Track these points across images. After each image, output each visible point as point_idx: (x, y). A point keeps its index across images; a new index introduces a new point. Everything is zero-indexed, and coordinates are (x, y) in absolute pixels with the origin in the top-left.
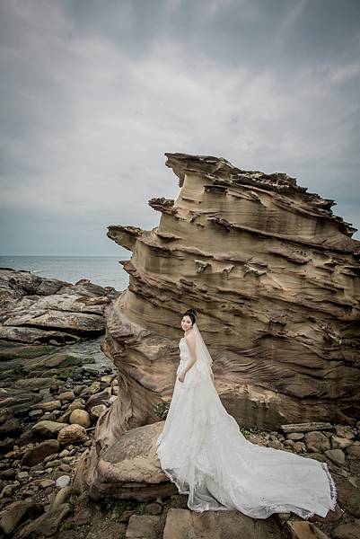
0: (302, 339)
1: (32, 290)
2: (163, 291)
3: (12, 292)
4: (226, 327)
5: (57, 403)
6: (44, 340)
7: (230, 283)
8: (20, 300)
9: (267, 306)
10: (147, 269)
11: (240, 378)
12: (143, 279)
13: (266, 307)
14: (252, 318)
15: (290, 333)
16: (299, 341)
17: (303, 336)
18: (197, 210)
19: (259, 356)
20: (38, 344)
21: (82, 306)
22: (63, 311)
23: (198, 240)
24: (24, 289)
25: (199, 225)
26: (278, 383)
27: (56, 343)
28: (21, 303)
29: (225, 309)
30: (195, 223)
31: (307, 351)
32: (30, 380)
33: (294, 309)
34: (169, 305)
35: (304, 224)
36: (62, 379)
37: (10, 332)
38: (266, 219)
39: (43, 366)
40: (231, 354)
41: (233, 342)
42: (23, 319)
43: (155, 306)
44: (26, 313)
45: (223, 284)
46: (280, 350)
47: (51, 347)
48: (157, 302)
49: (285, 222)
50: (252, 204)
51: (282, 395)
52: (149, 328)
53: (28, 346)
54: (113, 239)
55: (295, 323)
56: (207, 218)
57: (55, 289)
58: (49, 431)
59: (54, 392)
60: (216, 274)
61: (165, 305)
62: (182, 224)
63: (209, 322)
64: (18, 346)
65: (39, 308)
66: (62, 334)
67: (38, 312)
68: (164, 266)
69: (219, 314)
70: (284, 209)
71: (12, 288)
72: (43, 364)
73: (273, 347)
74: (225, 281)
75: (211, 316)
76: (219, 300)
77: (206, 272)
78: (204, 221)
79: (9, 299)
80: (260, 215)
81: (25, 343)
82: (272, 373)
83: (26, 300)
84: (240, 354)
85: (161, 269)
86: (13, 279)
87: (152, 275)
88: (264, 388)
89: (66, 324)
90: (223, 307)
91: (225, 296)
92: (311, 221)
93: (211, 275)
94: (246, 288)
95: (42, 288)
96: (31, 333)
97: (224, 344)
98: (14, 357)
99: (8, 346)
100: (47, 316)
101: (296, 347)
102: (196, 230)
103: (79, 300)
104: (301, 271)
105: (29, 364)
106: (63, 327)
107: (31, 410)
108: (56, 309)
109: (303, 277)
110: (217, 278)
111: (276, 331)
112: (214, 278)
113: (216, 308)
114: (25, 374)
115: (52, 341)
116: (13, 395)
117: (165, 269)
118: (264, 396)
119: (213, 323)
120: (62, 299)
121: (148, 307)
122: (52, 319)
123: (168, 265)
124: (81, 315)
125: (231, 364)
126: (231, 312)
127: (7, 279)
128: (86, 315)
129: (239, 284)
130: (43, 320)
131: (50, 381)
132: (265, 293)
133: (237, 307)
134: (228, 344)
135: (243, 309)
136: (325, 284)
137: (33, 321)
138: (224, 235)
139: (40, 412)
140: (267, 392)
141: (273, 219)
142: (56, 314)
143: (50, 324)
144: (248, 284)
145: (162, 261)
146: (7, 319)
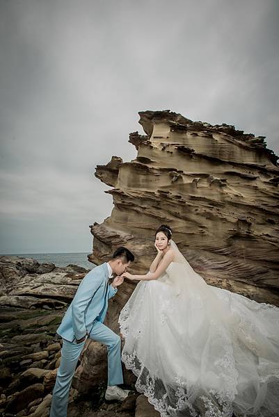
0: (267, 238)
1: (33, 270)
2: (143, 200)
3: (18, 271)
4: (201, 229)
5: (45, 353)
6: (39, 306)
7: (199, 190)
8: (23, 277)
9: (232, 209)
10: (129, 186)
11: (220, 274)
12: (125, 194)
13: (231, 211)
14: (222, 219)
15: (256, 233)
16: (264, 239)
17: (267, 235)
18: (166, 142)
19: (232, 255)
20: (33, 309)
21: (69, 280)
22: (54, 284)
23: (169, 163)
24: (27, 270)
25: (168, 152)
26: (255, 279)
27: (48, 308)
28: (24, 279)
29: (198, 212)
30: (166, 150)
31: (274, 248)
32: (24, 336)
33: (256, 212)
34: (150, 212)
35: (246, 155)
36: (51, 335)
37: (13, 300)
38: (219, 149)
39: (36, 325)
40: (208, 254)
41: (208, 242)
42: (24, 290)
43: (137, 212)
44: (26, 286)
45: (193, 192)
46: (250, 249)
47: (43, 310)
48: (139, 209)
49: (233, 152)
50: (206, 139)
51: (262, 290)
52: (132, 233)
53: (26, 311)
54: (99, 178)
55: (258, 224)
56: (174, 147)
57: (49, 270)
58: (36, 378)
59: (43, 346)
60: (187, 184)
61: (146, 211)
62: (155, 151)
63: (185, 225)
64: (18, 310)
65: (37, 282)
66: (53, 301)
67: (36, 285)
68: (143, 181)
69: (193, 217)
70: (231, 142)
71: (18, 269)
72: (36, 323)
73: (243, 247)
74: (196, 189)
75: (186, 219)
76: (192, 205)
77: (179, 182)
78: (172, 149)
79: (15, 276)
80: (213, 147)
81: (24, 308)
82: (248, 270)
83: (28, 277)
84: (216, 253)
85: (141, 183)
86: (19, 263)
87: (134, 189)
88: (243, 283)
89: (57, 293)
90: (197, 210)
91: (196, 202)
92: (251, 153)
93: (183, 184)
94: (213, 195)
95: (40, 269)
96: (29, 300)
97: (200, 244)
98: (14, 319)
99: (9, 311)
100: (42, 288)
101: (264, 245)
102: (166, 155)
103: (67, 276)
104: (253, 184)
105: (25, 324)
106: (54, 295)
107: (22, 360)
108: (50, 282)
109: (256, 188)
110: (189, 187)
111: (244, 231)
112: (185, 187)
113: (190, 212)
114: (21, 332)
115: (45, 306)
116: (9, 349)
117: (145, 183)
118: (245, 290)
119: (188, 225)
120: (55, 276)
121: (132, 215)
122: (46, 290)
123: (147, 180)
124: (69, 286)
125: (210, 263)
126: (203, 215)
127: (15, 262)
128: (72, 287)
129: (207, 192)
130: (40, 290)
131: (41, 336)
132: (229, 199)
133: (208, 210)
134: (203, 244)
135: (214, 212)
136: (275, 194)
137: (31, 292)
138: (188, 160)
139: (29, 361)
140: (248, 287)
141: (223, 150)
142: (49, 286)
143: (44, 293)
144: (214, 192)
145: (142, 177)
146: (12, 290)
